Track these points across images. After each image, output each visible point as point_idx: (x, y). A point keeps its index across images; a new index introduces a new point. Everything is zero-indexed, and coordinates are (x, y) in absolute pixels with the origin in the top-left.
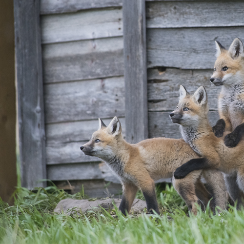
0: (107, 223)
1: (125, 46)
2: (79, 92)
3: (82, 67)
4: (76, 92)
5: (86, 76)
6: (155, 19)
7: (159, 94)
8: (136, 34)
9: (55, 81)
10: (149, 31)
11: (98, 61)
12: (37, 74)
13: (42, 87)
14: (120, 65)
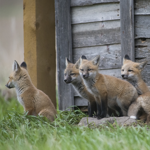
1: (121, 25)
2: (94, 53)
3: (96, 38)
4: (92, 53)
5: (98, 43)
6: (139, 9)
7: (142, 54)
8: (128, 18)
9: (79, 47)
10: (135, 16)
11: (105, 34)
12: (69, 42)
13: (71, 49)
14: (118, 37)
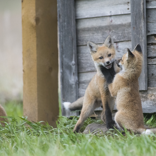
0: (120, 139)
1: (132, 20)
3: (103, 34)
6: (152, 2)
7: (155, 53)
8: (139, 12)
9: (84, 44)
10: (148, 10)
11: (113, 31)
12: (73, 39)
13: (76, 47)
14: (128, 33)
